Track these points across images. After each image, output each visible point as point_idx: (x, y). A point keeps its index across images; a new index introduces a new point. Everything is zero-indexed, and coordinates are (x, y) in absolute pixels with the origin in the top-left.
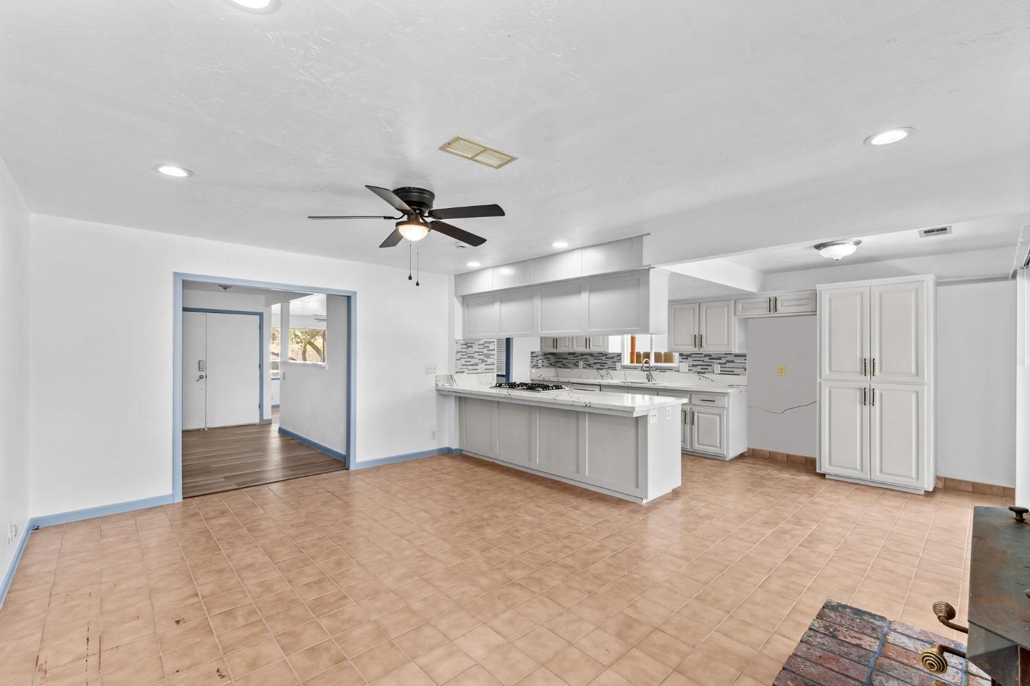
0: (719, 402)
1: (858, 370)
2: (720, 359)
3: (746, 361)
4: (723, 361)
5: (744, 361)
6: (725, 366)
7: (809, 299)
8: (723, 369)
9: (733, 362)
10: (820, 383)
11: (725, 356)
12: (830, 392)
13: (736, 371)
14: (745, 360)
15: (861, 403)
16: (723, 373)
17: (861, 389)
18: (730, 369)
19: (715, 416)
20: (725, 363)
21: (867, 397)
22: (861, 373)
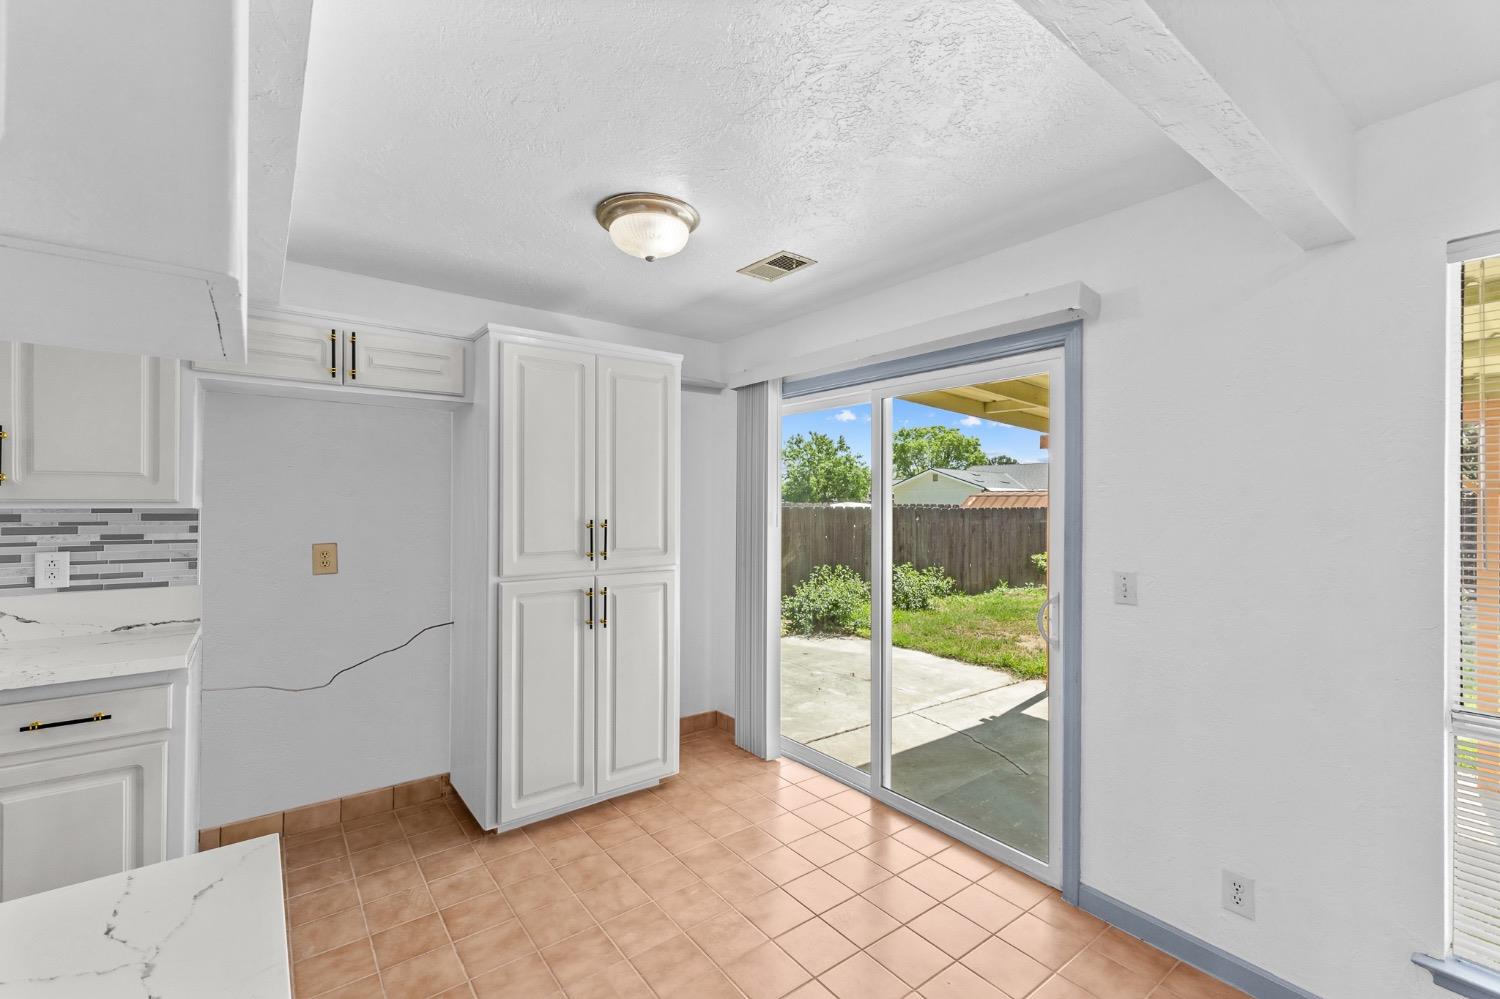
0: (129, 716)
1: (576, 546)
2: (70, 528)
3: (198, 536)
4: (86, 536)
5: (192, 536)
6: (99, 555)
7: (447, 358)
8: (79, 570)
9: (137, 539)
10: (498, 587)
11: (100, 517)
12: (521, 607)
13: (151, 572)
14: (194, 529)
15: (581, 625)
16: (80, 584)
17: (581, 591)
18: (122, 568)
19: (109, 781)
20: (96, 547)
21: (594, 609)
22: (581, 554)
